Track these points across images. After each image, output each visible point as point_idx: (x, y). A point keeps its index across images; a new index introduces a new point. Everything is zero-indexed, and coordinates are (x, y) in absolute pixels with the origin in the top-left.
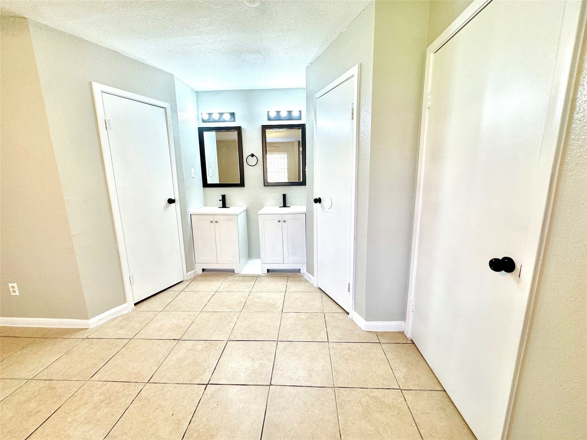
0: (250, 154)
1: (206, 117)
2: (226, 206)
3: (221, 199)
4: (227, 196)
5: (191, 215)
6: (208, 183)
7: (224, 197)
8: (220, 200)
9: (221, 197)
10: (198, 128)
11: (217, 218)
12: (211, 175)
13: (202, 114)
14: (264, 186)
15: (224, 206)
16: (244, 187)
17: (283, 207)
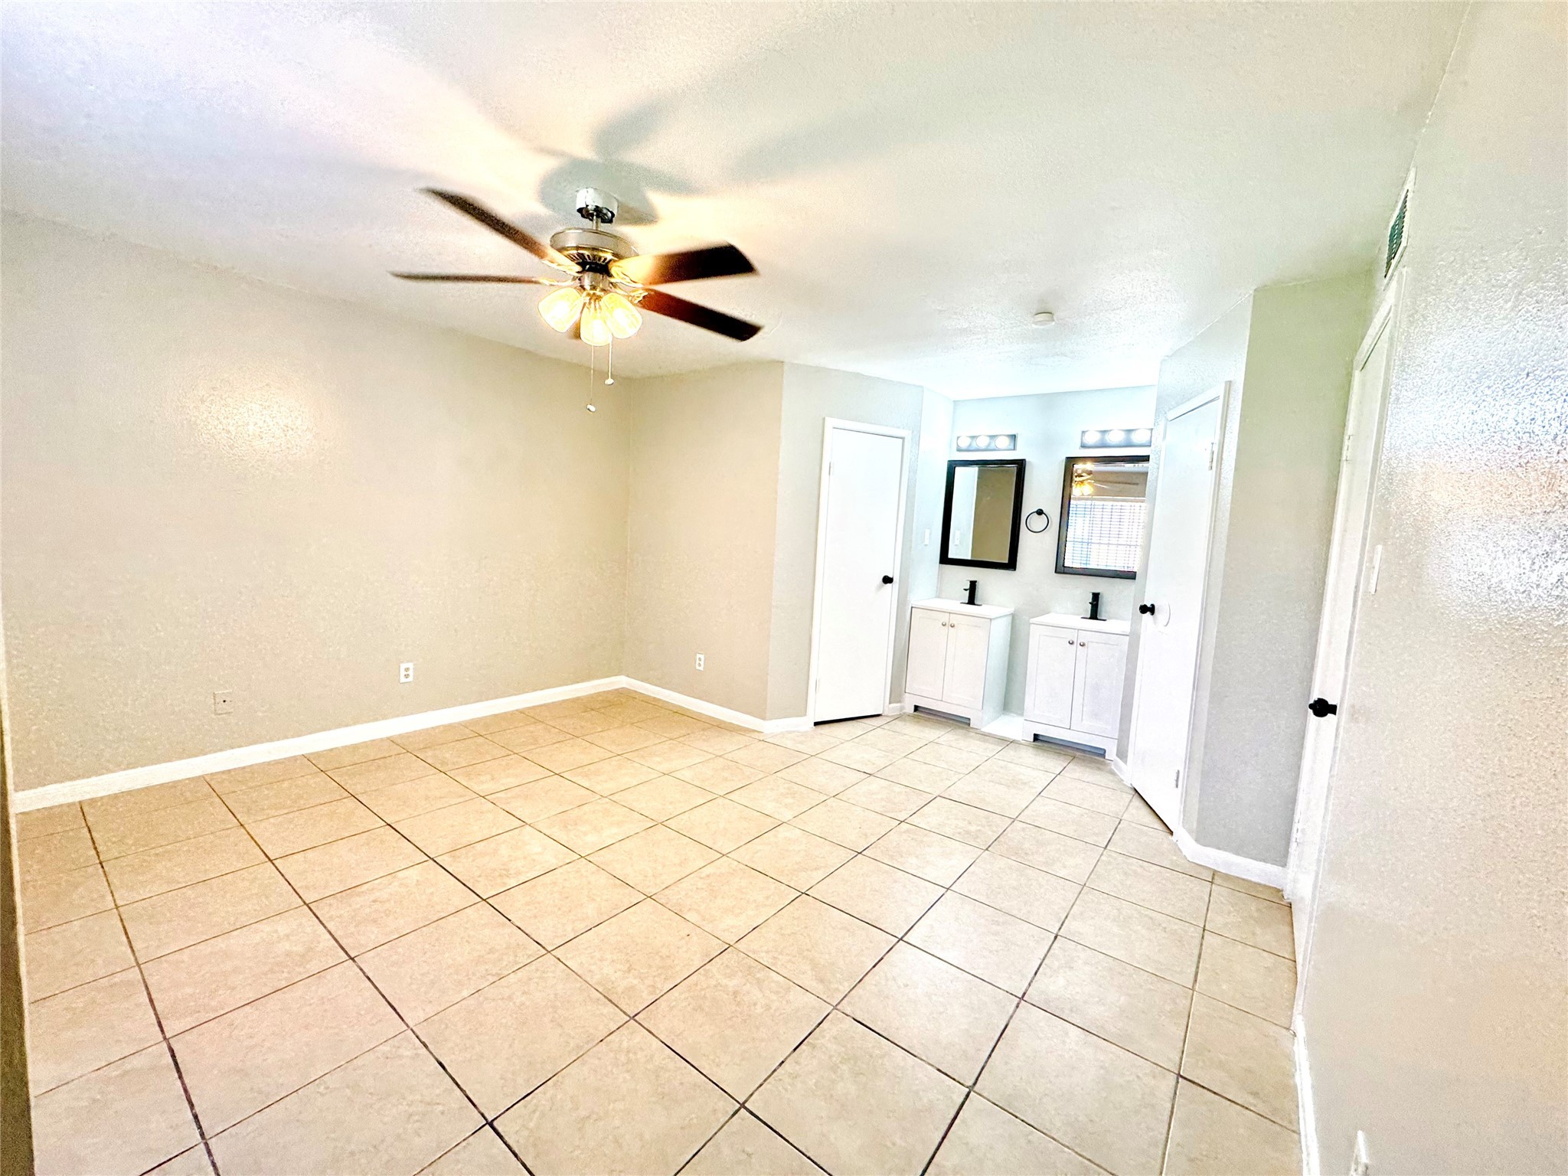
0: (1036, 510)
1: (964, 444)
2: (976, 603)
3: (968, 587)
4: (980, 583)
5: (912, 607)
6: (950, 556)
7: (973, 584)
8: (966, 590)
9: (969, 583)
10: (949, 461)
11: (954, 619)
12: (957, 542)
13: (958, 438)
14: (1056, 572)
15: (971, 601)
16: (1015, 570)
17: (1090, 618)
